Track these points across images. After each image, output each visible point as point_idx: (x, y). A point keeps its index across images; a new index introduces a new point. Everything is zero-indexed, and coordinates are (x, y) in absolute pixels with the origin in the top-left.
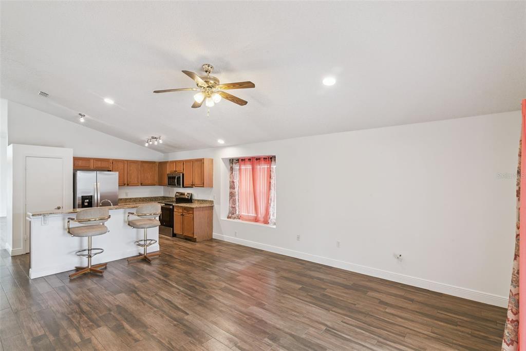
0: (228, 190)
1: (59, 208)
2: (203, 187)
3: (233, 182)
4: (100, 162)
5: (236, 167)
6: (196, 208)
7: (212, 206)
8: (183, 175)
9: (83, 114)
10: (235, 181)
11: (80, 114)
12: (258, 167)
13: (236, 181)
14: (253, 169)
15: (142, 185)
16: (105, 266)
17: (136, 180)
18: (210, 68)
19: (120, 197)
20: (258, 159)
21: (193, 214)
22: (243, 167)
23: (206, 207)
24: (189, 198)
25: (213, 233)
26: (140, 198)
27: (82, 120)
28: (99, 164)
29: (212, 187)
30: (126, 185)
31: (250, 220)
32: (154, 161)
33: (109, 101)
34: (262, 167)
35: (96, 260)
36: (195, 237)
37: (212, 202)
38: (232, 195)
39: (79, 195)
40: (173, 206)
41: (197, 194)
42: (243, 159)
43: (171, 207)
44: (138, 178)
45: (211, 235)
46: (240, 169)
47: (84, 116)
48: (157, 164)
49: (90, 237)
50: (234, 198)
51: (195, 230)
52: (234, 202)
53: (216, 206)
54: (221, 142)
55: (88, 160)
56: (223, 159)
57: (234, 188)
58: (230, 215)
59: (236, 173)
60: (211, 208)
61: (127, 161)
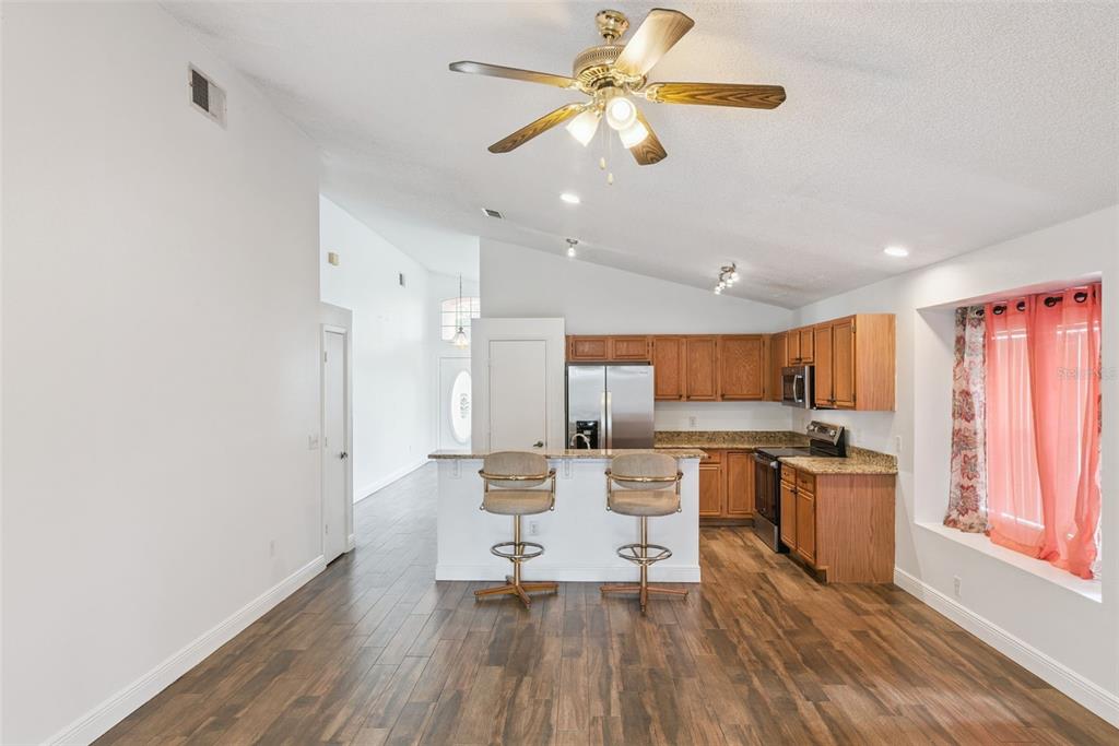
0: (948, 424)
1: (540, 445)
2: (854, 408)
3: (966, 394)
4: (625, 344)
5: (974, 335)
6: (825, 475)
7: (894, 476)
8: (812, 369)
9: (572, 240)
10: (972, 389)
11: (568, 240)
12: (1059, 333)
13: (976, 388)
14: (1032, 342)
15: (724, 398)
16: (551, 590)
17: (709, 384)
18: (612, 22)
19: (660, 427)
20: (1053, 300)
21: (814, 492)
22: (1000, 337)
23: (864, 475)
24: (835, 441)
25: (896, 568)
26: (727, 433)
27: (571, 252)
28: (623, 349)
29: (892, 409)
30: (684, 399)
31: (1023, 549)
32: (759, 332)
33: (570, 199)
34: (1070, 332)
35: (533, 571)
36: (822, 568)
37: (889, 459)
38: (962, 442)
39: (573, 420)
40: (780, 463)
41: (861, 430)
42: (1002, 304)
43: (773, 464)
44: (714, 382)
45: (890, 571)
46: (988, 345)
47: (576, 242)
48: (767, 342)
49: (518, 516)
50: (970, 454)
51: (820, 544)
52: (968, 468)
53: (902, 477)
54: (896, 252)
55: (601, 340)
56: (924, 312)
57: (969, 418)
58: (954, 515)
59: (974, 359)
60: (890, 480)
61: (685, 336)
